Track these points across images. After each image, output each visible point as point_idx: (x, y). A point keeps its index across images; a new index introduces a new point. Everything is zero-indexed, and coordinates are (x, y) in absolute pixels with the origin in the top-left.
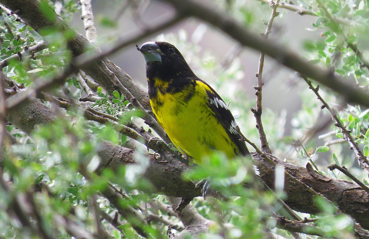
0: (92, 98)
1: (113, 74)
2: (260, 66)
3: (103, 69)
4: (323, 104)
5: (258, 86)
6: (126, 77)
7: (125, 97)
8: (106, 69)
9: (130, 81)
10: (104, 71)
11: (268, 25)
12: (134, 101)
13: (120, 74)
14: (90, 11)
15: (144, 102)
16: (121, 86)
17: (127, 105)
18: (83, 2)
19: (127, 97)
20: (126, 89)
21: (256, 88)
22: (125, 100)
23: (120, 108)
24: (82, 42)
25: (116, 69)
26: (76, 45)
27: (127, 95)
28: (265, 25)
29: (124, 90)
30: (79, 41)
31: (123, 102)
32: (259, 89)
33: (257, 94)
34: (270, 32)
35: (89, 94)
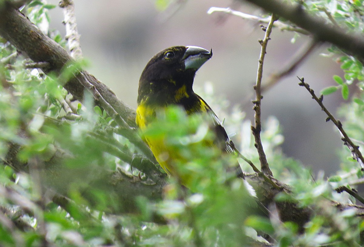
0: (71, 116)
1: (94, 87)
2: (258, 77)
3: (82, 81)
4: (327, 116)
5: (256, 100)
6: (108, 92)
7: (107, 113)
8: (85, 82)
9: (113, 96)
10: (84, 84)
11: (266, 31)
12: (117, 117)
13: (103, 89)
14: (76, 31)
15: (129, 120)
16: (103, 101)
17: (110, 122)
18: (67, 21)
19: (109, 113)
20: (108, 104)
21: (254, 103)
22: (107, 116)
23: (102, 125)
24: (59, 53)
25: (98, 83)
26: (53, 56)
27: (110, 111)
28: (264, 32)
29: (106, 105)
30: (56, 52)
31: (105, 118)
32: (258, 103)
33: (255, 109)
34: (269, 39)
35: (68, 112)
